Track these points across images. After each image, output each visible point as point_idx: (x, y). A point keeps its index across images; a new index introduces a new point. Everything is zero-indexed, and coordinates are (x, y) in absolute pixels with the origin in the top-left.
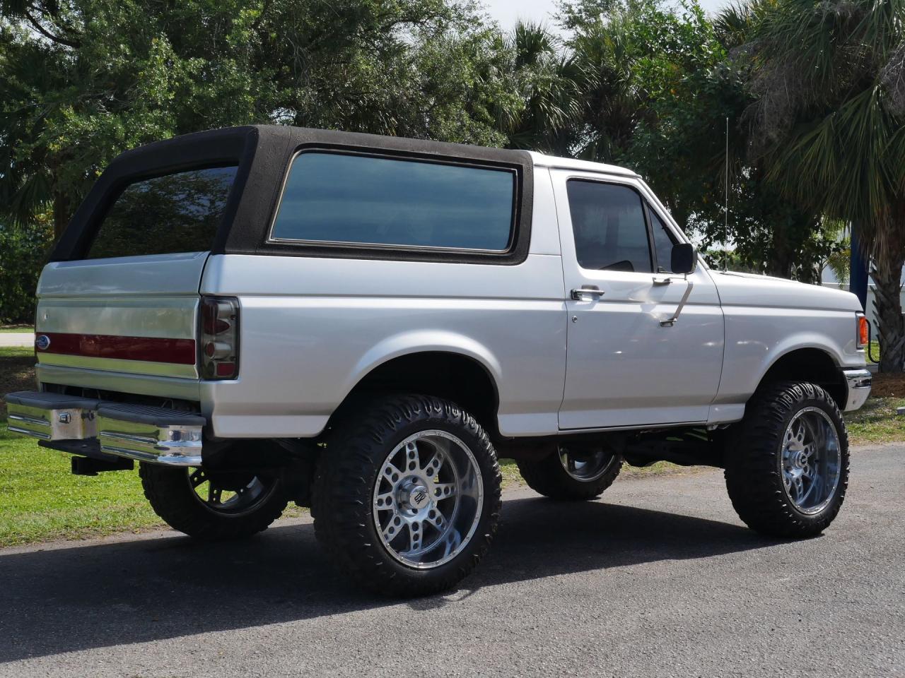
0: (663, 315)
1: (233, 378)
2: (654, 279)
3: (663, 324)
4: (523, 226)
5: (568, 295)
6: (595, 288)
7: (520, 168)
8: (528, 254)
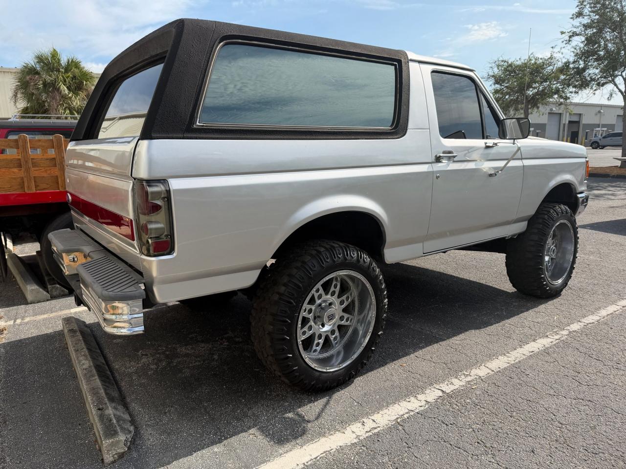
0: (490, 168)
1: (169, 254)
2: (486, 143)
3: (491, 175)
4: (403, 108)
5: (433, 159)
6: (450, 152)
7: (399, 62)
8: (407, 129)
